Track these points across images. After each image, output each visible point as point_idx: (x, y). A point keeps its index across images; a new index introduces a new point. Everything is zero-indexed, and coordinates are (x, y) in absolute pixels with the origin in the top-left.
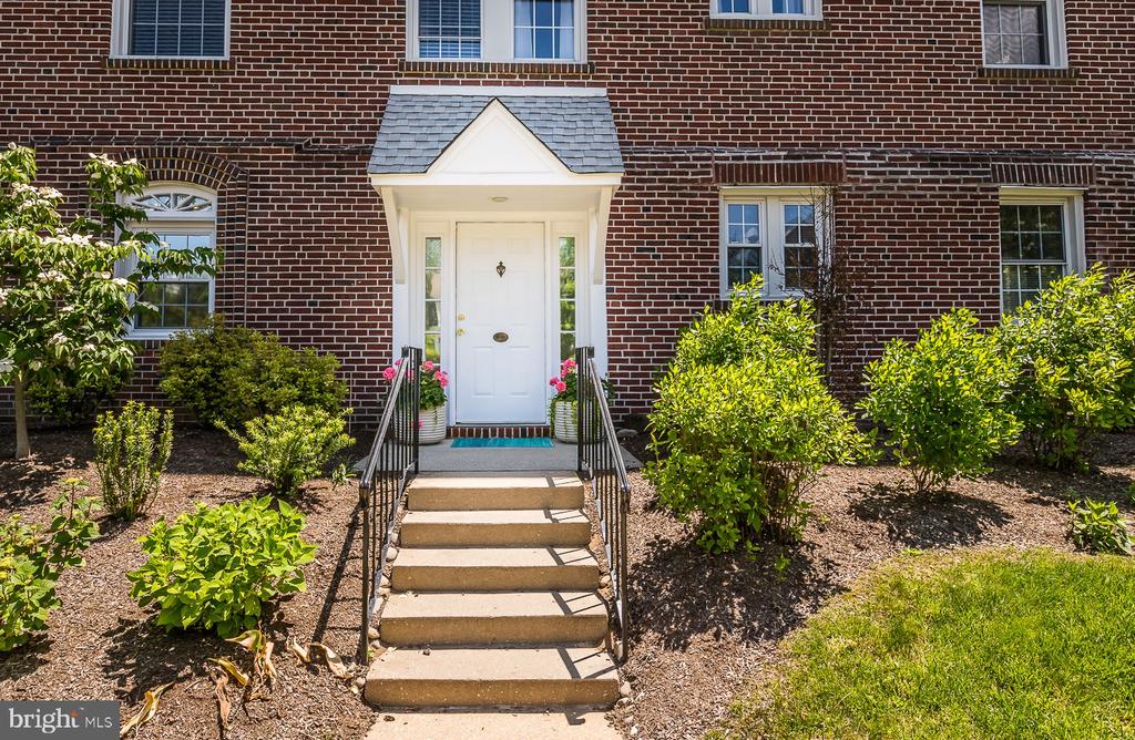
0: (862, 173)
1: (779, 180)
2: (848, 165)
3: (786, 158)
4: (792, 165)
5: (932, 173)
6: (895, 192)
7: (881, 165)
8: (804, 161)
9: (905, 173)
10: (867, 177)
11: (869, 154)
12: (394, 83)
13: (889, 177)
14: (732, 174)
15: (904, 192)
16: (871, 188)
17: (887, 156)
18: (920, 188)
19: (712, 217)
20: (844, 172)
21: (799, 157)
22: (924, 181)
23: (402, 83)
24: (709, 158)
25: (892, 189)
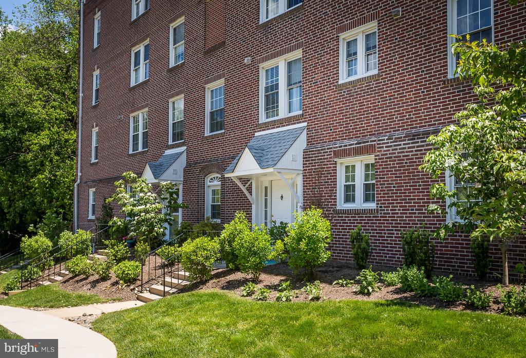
0: (383, 147)
1: (353, 155)
2: (378, 144)
3: (356, 144)
4: (358, 147)
5: (412, 143)
6: (397, 155)
7: (391, 142)
8: (362, 145)
9: (400, 145)
10: (385, 149)
11: (387, 137)
12: (256, 132)
13: (394, 148)
14: (338, 154)
15: (400, 155)
16: (387, 154)
17: (394, 137)
18: (407, 152)
19: (334, 173)
20: (376, 148)
21: (360, 143)
22: (409, 148)
23: (258, 131)
24: (331, 148)
25: (395, 153)
